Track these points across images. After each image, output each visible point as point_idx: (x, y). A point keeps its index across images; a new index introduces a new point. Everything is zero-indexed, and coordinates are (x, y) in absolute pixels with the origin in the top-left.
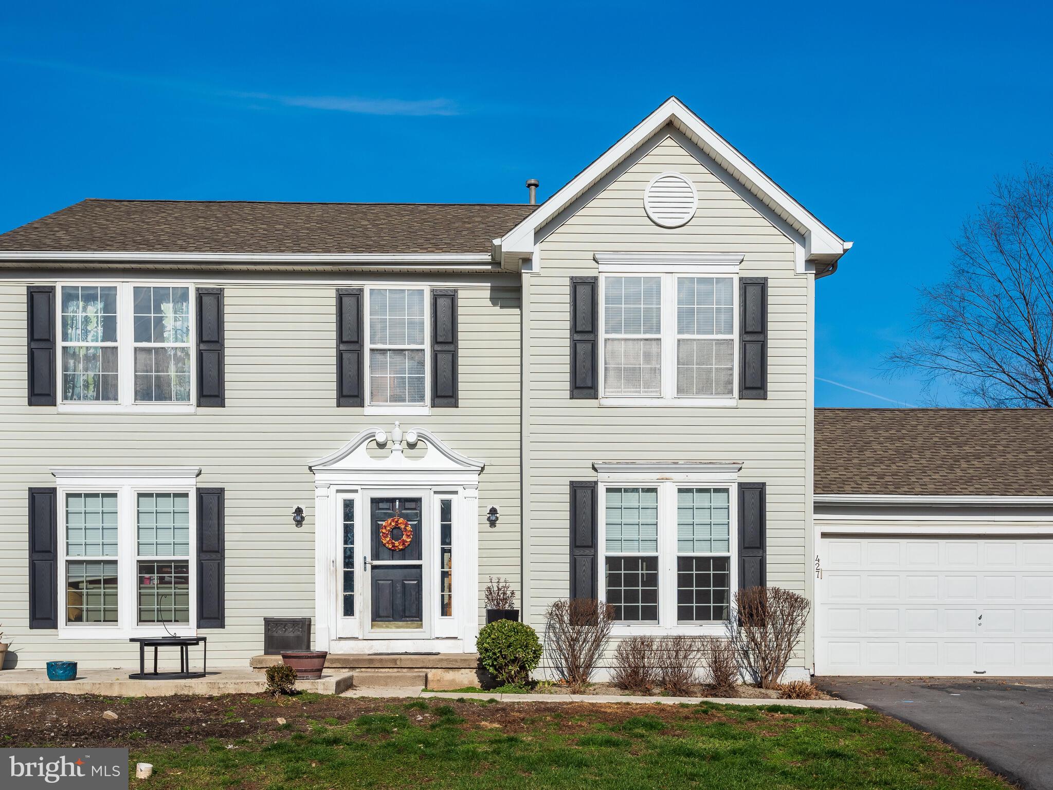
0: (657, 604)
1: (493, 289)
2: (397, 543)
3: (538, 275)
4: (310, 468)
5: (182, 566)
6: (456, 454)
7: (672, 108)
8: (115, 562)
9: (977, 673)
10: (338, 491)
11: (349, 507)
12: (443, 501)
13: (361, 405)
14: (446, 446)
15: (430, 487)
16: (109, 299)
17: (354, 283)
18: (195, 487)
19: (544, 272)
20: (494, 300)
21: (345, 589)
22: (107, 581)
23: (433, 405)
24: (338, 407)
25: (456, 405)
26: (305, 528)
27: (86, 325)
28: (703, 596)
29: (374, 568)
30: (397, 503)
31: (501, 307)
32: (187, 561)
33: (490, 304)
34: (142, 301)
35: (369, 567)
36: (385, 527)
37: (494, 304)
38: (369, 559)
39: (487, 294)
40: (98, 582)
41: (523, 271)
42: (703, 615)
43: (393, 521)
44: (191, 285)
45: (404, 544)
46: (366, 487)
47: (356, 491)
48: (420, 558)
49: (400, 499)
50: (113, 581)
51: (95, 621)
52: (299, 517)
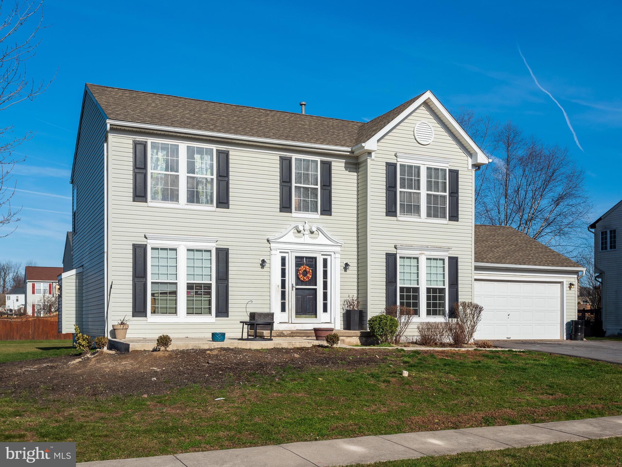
0: (418, 308)
1: (346, 163)
2: (305, 278)
3: (373, 160)
4: (268, 241)
5: (209, 286)
6: (333, 238)
7: (428, 95)
8: (176, 283)
9: (508, 338)
10: (280, 252)
11: (283, 259)
12: (324, 259)
13: (291, 212)
14: (329, 234)
15: (320, 252)
16: (175, 150)
17: (288, 154)
18: (215, 247)
19: (376, 159)
20: (346, 168)
21: (282, 300)
22: (171, 293)
23: (321, 214)
24: (280, 212)
25: (331, 215)
26: (265, 269)
27: (157, 162)
28: (435, 305)
29: (296, 289)
30: (305, 259)
31: (349, 171)
32: (211, 284)
33: (344, 169)
34: (191, 152)
35: (294, 289)
36: (301, 270)
37: (346, 170)
38: (294, 285)
39: (343, 165)
40: (166, 293)
41: (368, 158)
42: (435, 313)
43: (304, 267)
44: (214, 147)
45: (308, 278)
46: (293, 251)
47: (287, 253)
48: (316, 285)
49: (307, 258)
50: (175, 293)
51: (162, 313)
52: (263, 263)
